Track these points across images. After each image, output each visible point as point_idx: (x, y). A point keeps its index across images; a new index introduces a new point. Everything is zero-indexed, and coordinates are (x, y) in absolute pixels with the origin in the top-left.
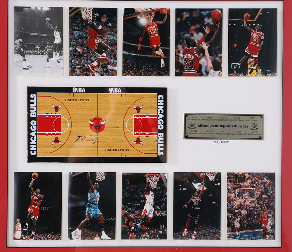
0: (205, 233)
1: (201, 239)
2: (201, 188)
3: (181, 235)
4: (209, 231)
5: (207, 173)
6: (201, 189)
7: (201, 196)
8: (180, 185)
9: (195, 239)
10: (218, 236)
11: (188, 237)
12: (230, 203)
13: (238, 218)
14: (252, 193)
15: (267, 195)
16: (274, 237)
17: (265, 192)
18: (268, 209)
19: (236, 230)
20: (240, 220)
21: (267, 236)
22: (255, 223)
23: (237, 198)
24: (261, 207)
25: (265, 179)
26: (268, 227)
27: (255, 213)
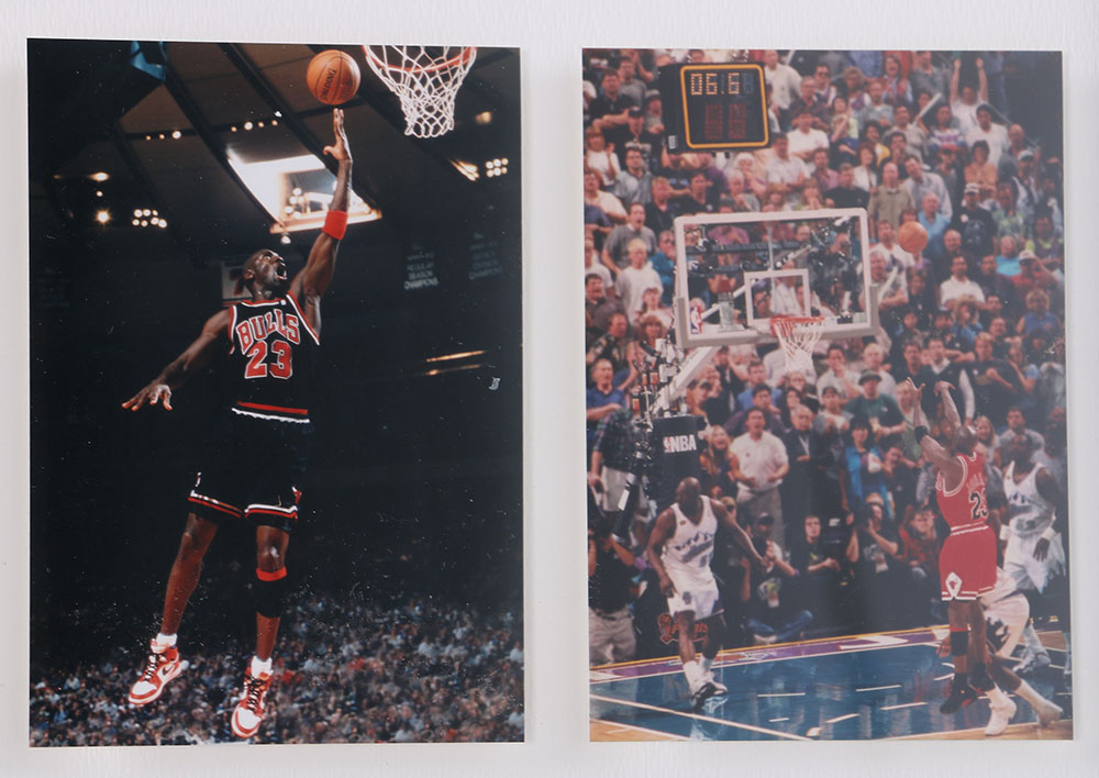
0: (364, 676)
1: (320, 737)
2: (315, 207)
3: (118, 695)
4: (409, 647)
5: (377, 49)
6: (323, 214)
7: (318, 284)
8: (101, 177)
9: (263, 736)
10: (494, 703)
11: (190, 722)
12: (620, 367)
13: (694, 515)
14: (832, 260)
15: (988, 281)
16: (1066, 704)
17: (965, 247)
18: (999, 423)
19: (685, 643)
20: (724, 535)
21: (999, 698)
22: (865, 565)
23: (687, 313)
24: (931, 403)
25: (965, 113)
26: (1007, 609)
27: (874, 464)
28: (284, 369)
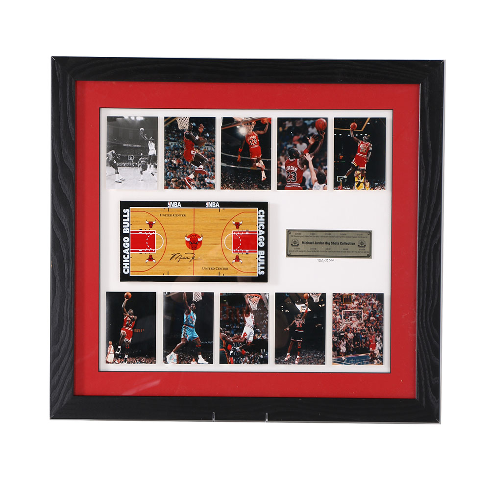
0: (309, 358)
1: (304, 364)
3: (284, 359)
4: (313, 355)
5: (311, 293)
7: (304, 318)
8: (282, 307)
9: (298, 364)
10: (322, 361)
11: (291, 362)
12: (336, 326)
13: (344, 342)
14: (359, 315)
15: (375, 317)
16: (383, 362)
17: (373, 314)
18: (376, 332)
19: (342, 355)
20: (347, 343)
21: (375, 361)
22: (362, 347)
23: (343, 320)
24: (369, 330)
25: (373, 300)
26: (377, 352)
27: (363, 336)
28: (301, 326)
